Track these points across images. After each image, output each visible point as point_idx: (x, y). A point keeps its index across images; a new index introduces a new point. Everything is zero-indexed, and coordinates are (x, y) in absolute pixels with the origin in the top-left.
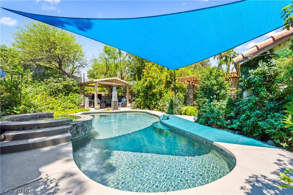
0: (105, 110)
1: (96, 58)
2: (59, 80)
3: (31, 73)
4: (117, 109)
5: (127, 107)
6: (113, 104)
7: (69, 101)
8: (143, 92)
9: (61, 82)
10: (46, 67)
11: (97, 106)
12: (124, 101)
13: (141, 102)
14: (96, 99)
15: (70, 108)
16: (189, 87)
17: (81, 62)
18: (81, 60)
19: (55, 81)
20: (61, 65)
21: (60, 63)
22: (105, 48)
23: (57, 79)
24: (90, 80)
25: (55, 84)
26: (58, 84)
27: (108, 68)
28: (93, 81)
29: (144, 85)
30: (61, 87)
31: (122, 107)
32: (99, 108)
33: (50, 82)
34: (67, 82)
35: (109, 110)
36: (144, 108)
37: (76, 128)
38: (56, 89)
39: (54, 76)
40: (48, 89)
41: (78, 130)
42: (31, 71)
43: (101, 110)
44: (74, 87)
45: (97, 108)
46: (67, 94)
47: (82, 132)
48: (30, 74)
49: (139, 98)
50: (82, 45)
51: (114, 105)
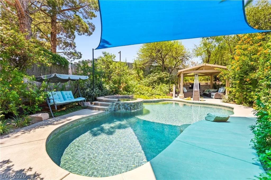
11: (181, 95)
12: (221, 91)
14: (182, 89)
31: (215, 98)
35: (189, 100)
37: (119, 106)
41: (120, 107)
47: (123, 109)
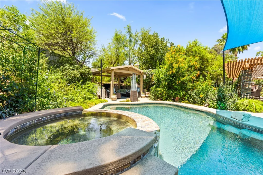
0: (123, 101)
1: (105, 48)
2: (75, 67)
3: (47, 59)
4: (137, 100)
5: (141, 97)
6: (132, 94)
7: (86, 90)
8: (166, 81)
9: (77, 70)
10: (59, 55)
11: (113, 96)
12: (138, 91)
13: (163, 92)
14: (112, 89)
15: (89, 99)
16: (245, 73)
17: (91, 52)
18: (91, 49)
19: (71, 68)
20: (75, 53)
21: (74, 50)
22: (116, 36)
23: (72, 66)
24: (98, 70)
25: (72, 72)
26: (75, 72)
27: (117, 57)
28: (110, 68)
29: (168, 73)
30: (78, 75)
32: (116, 98)
33: (66, 69)
34: (83, 70)
35: (128, 101)
36: (166, 99)
38: (73, 77)
39: (69, 63)
40: (64, 77)
42: (46, 57)
43: (118, 101)
44: (89, 75)
45: (114, 99)
46: (84, 83)
48: (45, 60)
49: (160, 88)
50: (95, 32)
51: (134, 96)
